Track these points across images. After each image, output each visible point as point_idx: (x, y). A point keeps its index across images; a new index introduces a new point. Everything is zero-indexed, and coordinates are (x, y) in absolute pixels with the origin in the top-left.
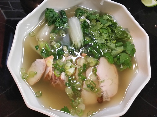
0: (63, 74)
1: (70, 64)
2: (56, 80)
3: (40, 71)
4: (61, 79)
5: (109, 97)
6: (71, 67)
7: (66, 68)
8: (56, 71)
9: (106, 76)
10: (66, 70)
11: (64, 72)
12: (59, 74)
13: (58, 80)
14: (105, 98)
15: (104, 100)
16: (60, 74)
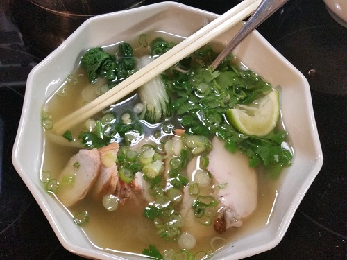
0: (138, 175)
1: (152, 153)
2: (125, 189)
3: (88, 175)
4: (134, 186)
5: (239, 218)
6: (154, 159)
7: (144, 162)
8: (123, 170)
9: (229, 173)
10: (145, 168)
11: (141, 170)
12: (131, 177)
13: (129, 190)
14: (231, 222)
15: (229, 226)
16: (133, 176)
